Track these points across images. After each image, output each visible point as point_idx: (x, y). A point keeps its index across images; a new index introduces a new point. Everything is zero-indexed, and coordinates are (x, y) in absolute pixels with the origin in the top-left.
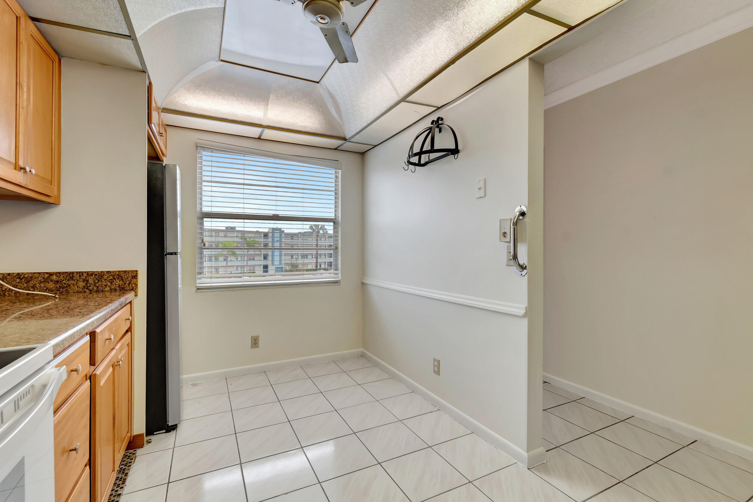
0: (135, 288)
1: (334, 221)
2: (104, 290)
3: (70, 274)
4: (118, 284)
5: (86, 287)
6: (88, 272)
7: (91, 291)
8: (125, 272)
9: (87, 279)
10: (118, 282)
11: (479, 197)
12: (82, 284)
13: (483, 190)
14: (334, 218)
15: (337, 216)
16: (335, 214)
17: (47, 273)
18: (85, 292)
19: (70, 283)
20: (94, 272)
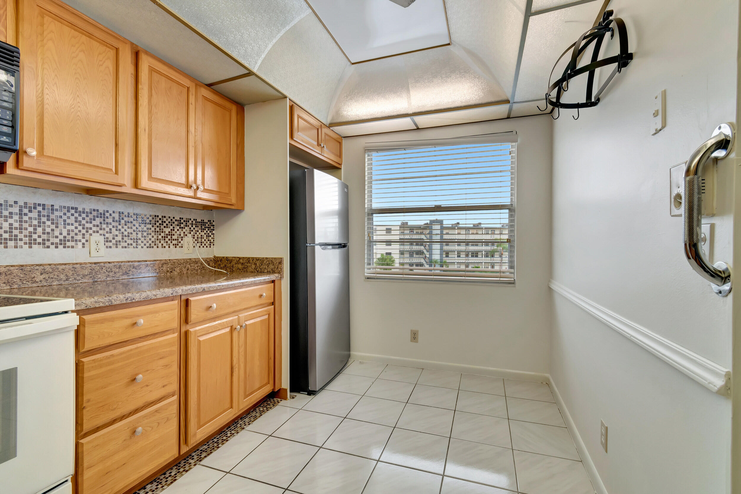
0: (280, 271)
1: (510, 208)
2: (264, 271)
3: (248, 259)
4: (271, 267)
5: (256, 269)
6: (256, 258)
7: (258, 272)
8: (275, 258)
9: (256, 263)
10: (271, 266)
11: (654, 132)
12: (253, 266)
13: (660, 117)
14: (510, 203)
15: (513, 201)
16: (511, 198)
17: (238, 257)
18: (255, 272)
19: (248, 265)
20: (259, 258)
